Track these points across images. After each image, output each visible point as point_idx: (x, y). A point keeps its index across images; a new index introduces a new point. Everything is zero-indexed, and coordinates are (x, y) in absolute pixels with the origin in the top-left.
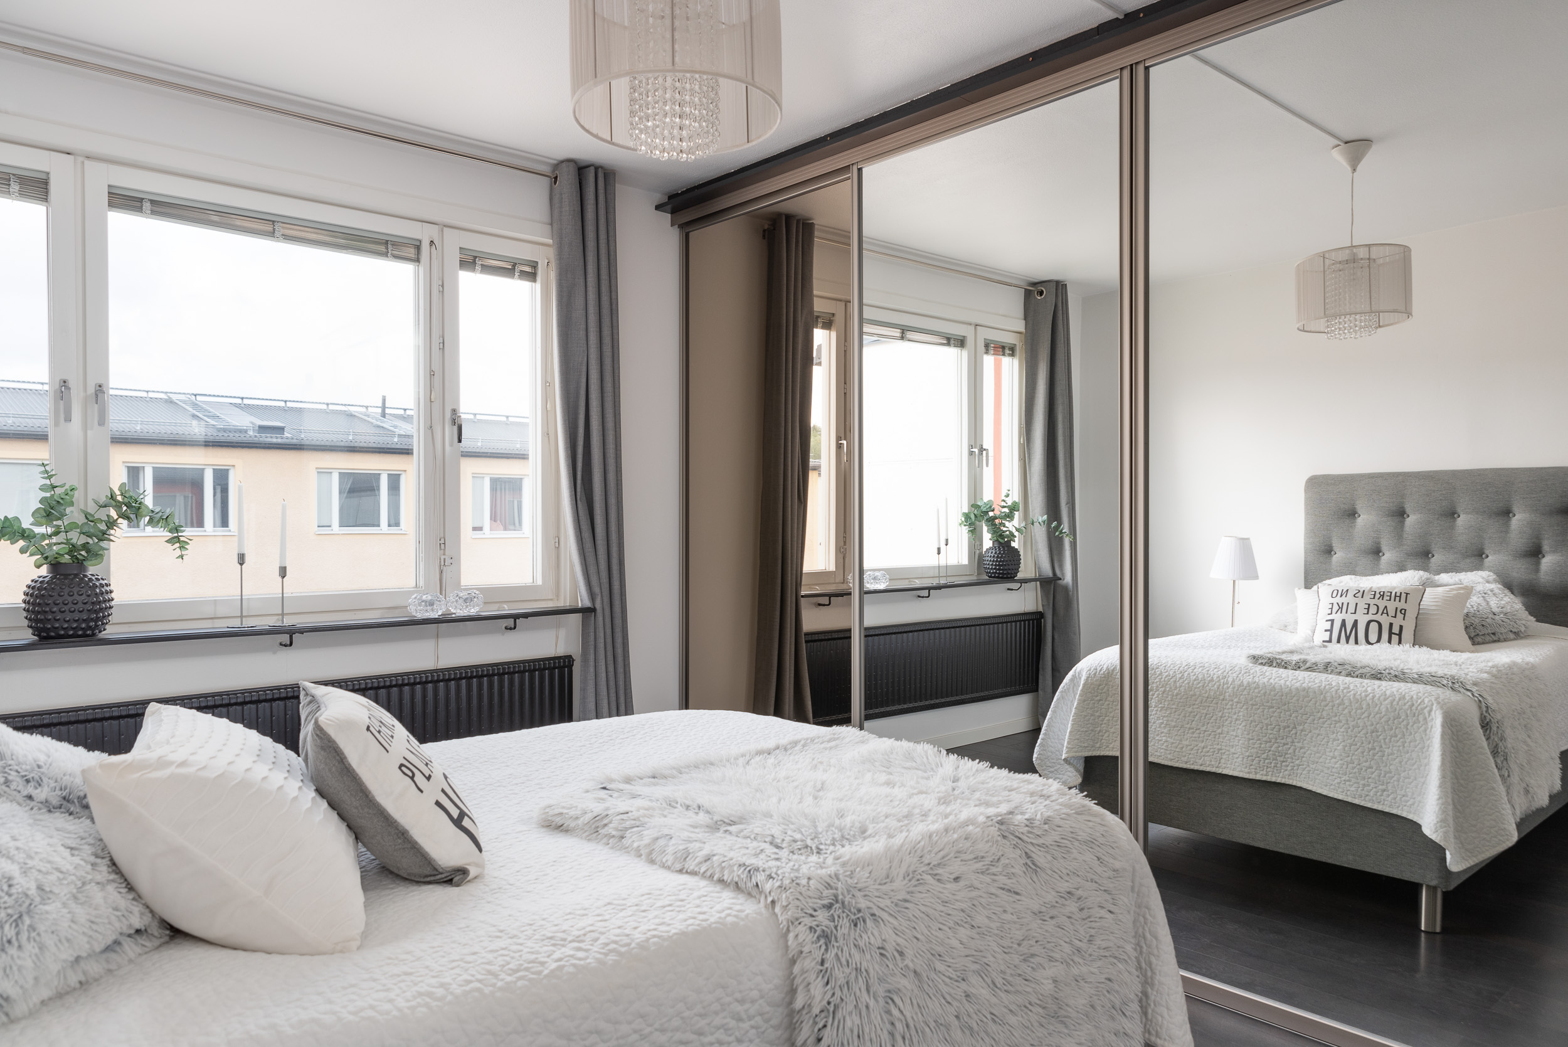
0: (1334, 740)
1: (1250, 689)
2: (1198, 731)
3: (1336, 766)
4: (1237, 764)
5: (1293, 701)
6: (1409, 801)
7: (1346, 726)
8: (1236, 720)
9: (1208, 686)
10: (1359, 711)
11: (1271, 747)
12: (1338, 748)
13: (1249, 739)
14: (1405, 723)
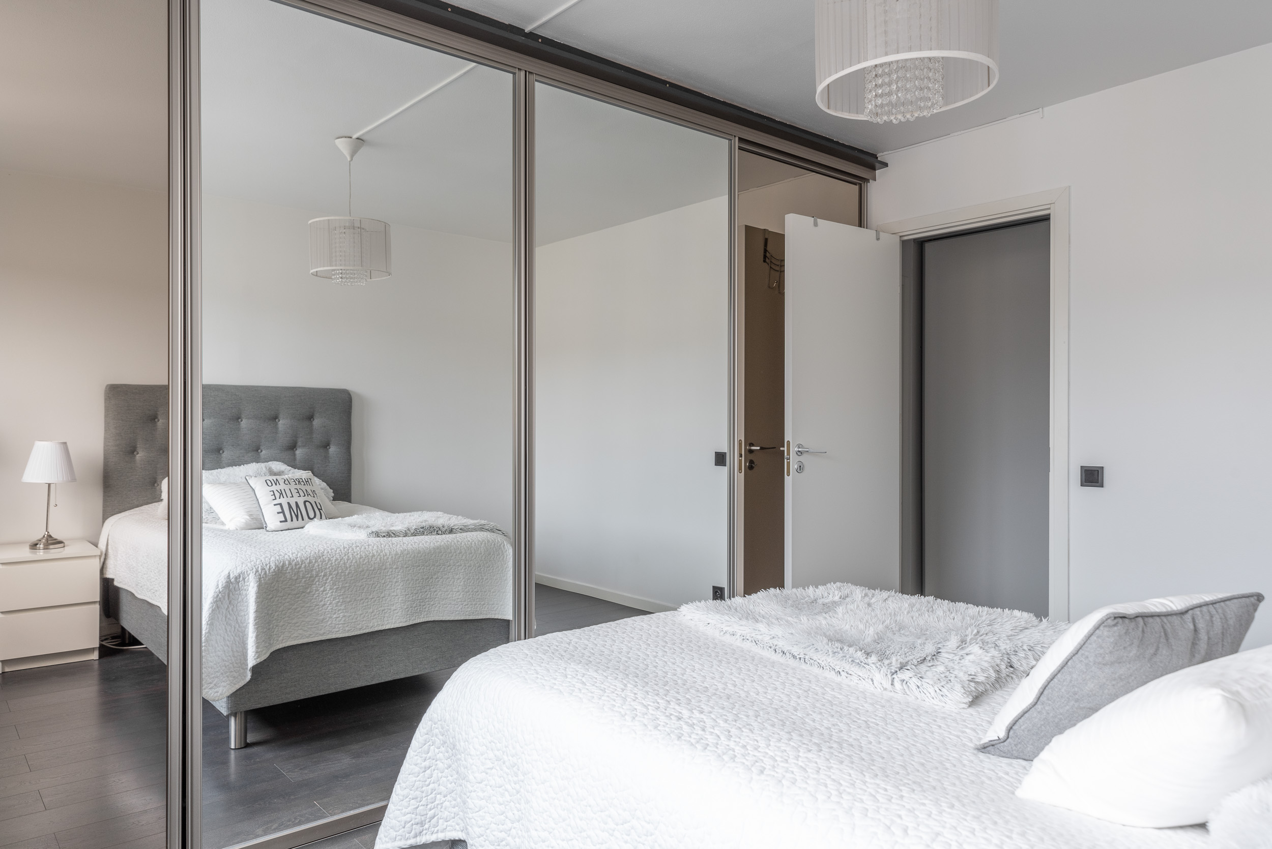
0: (458, 579)
1: (404, 556)
2: (367, 600)
3: (460, 597)
4: (397, 618)
5: (432, 558)
6: (495, 607)
7: (464, 568)
8: (396, 582)
9: (372, 560)
10: (471, 555)
11: (418, 597)
12: (461, 584)
13: (406, 595)
14: (493, 557)
